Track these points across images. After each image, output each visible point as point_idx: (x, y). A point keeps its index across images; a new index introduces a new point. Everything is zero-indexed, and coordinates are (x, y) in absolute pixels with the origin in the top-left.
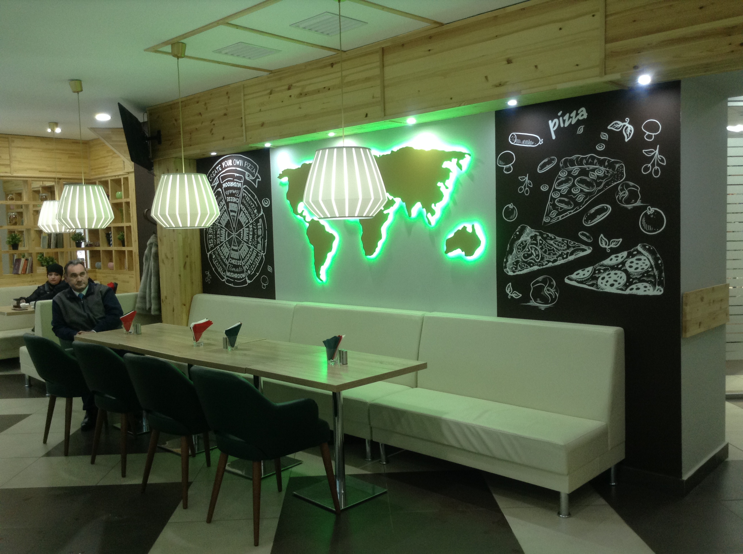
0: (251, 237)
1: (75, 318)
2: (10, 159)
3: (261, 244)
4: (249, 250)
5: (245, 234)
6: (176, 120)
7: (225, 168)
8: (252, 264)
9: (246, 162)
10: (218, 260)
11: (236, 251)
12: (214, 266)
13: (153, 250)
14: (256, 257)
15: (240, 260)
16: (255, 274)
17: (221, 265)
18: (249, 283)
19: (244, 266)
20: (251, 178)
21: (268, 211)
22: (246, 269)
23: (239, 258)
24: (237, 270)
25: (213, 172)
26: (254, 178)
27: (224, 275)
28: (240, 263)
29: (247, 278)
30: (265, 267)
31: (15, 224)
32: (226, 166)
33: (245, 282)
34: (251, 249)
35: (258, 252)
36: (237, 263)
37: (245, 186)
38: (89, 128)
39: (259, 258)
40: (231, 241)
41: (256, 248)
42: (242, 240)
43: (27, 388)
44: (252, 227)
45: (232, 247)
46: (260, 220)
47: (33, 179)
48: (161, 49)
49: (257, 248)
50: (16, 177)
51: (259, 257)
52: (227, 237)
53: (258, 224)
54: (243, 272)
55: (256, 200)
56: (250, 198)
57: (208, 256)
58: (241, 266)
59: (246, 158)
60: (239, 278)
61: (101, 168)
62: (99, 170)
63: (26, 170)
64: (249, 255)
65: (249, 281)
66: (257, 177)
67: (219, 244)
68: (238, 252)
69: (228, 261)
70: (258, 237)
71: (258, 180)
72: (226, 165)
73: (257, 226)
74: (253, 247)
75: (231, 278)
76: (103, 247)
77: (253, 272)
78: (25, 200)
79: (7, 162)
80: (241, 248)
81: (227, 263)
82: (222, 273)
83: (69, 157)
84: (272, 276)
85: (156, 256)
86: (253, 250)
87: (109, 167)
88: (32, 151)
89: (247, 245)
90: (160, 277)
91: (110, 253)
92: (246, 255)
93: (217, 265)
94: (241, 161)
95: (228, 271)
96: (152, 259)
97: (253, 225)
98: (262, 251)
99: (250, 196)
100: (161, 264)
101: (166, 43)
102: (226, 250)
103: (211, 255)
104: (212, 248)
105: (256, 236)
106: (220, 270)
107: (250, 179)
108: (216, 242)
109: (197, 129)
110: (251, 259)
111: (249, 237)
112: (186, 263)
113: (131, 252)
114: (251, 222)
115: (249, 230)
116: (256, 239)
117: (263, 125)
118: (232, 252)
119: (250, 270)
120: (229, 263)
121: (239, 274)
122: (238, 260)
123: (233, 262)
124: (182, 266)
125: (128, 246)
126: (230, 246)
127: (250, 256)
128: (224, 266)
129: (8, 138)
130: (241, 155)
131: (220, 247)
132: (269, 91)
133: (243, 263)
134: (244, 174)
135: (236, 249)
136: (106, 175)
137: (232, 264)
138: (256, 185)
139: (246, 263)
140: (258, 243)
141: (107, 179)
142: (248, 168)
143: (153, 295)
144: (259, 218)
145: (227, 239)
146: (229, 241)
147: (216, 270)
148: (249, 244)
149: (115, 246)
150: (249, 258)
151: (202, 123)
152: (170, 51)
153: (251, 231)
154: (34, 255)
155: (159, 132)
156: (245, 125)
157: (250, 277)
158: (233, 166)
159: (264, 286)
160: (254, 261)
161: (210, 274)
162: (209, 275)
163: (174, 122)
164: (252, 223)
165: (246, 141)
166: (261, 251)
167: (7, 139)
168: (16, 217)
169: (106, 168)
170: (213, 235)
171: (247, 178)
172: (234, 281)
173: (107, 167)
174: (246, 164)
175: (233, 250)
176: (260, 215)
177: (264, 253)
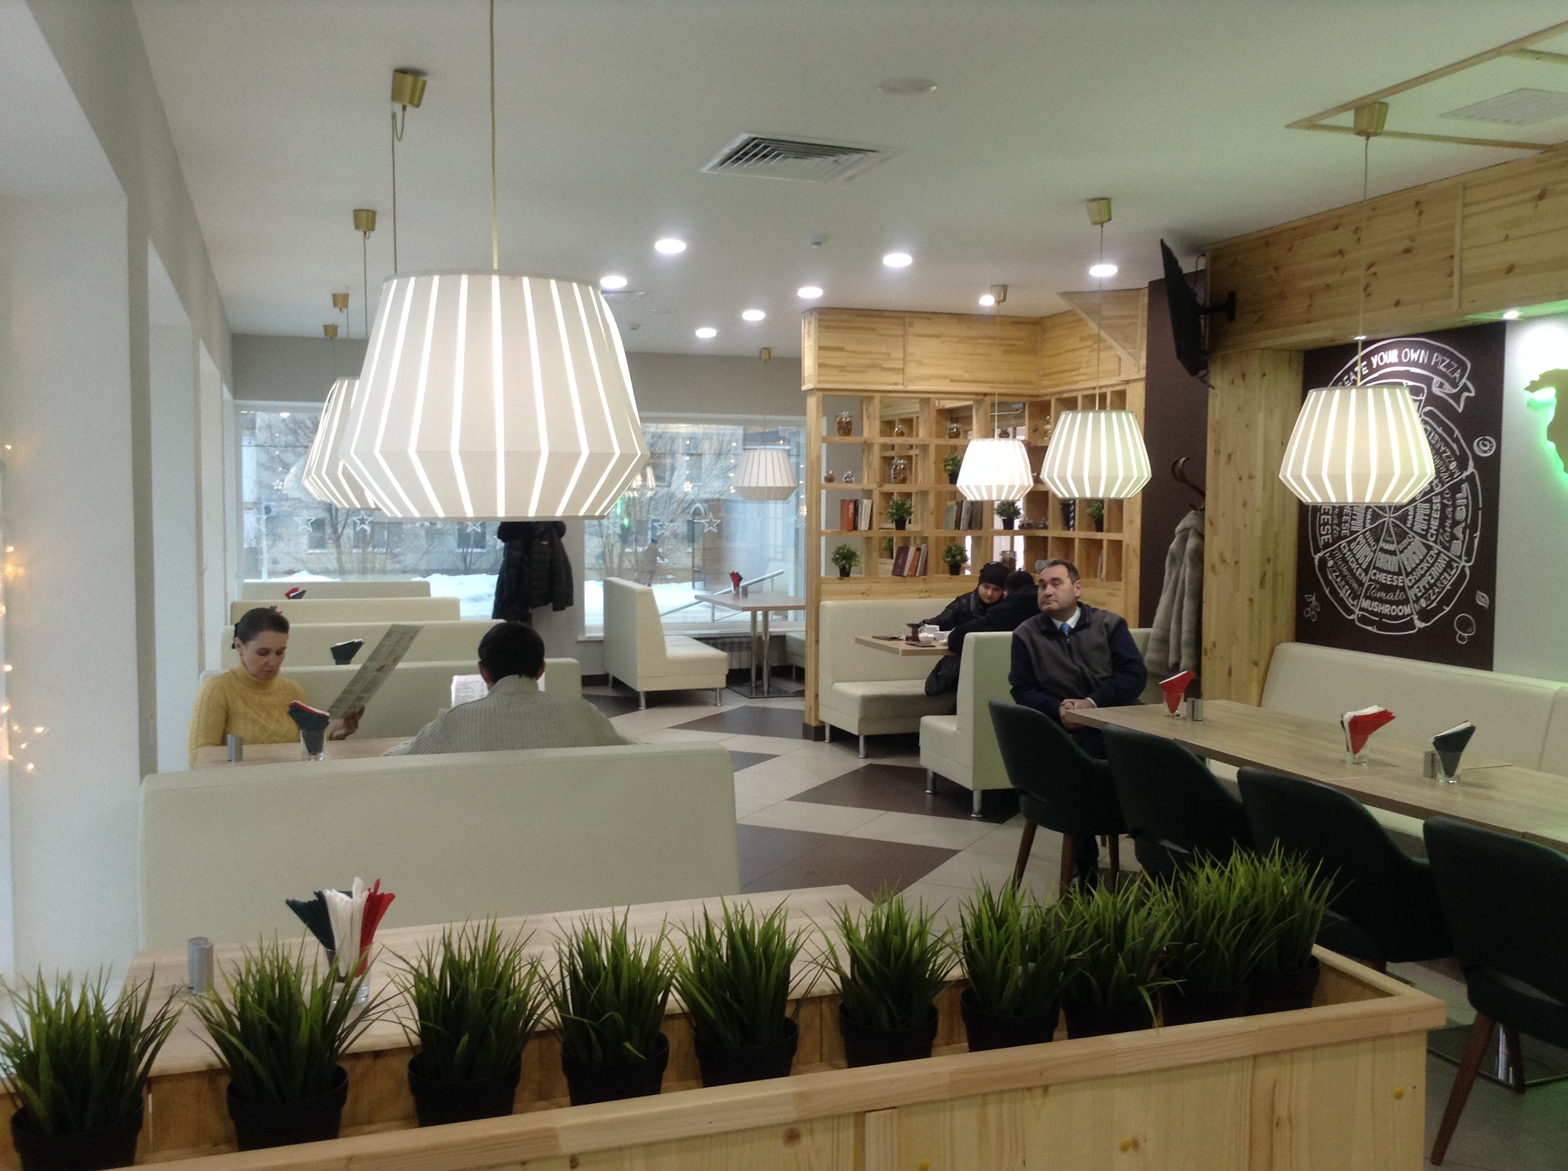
0: (1435, 524)
1: (1057, 673)
2: (904, 359)
3: (1463, 542)
4: (1427, 554)
5: (1420, 517)
6: (1276, 269)
7: (1379, 368)
8: (1431, 586)
9: (1436, 355)
10: (1341, 572)
11: (1393, 553)
12: (1329, 583)
13: (1191, 543)
14: (1445, 570)
15: (1399, 574)
16: (1439, 609)
17: (1347, 583)
18: (1419, 629)
19: (1410, 588)
20: (1446, 391)
21: (1490, 468)
22: (1416, 595)
23: (1397, 570)
24: (1390, 597)
25: (1346, 377)
26: (1455, 391)
27: (1353, 605)
28: (1398, 581)
29: (1415, 617)
30: (1470, 594)
31: (904, 481)
32: (1381, 364)
33: (1410, 625)
34: (1432, 552)
35: (1451, 560)
36: (1392, 581)
37: (1428, 408)
38: (1058, 293)
39: (1453, 573)
40: (1379, 532)
41: (1448, 549)
42: (1411, 529)
43: (929, 797)
44: (1439, 501)
45: (1382, 544)
46: (1465, 486)
47: (938, 396)
48: (1324, 122)
49: (1449, 551)
50: (913, 392)
51: (1454, 571)
52: (1368, 521)
53: (1458, 495)
54: (1406, 602)
55: (1456, 441)
56: (1440, 435)
57: (1316, 563)
58: (1403, 589)
59: (1437, 346)
60: (1394, 614)
61: (1066, 371)
62: (1060, 376)
63: (928, 378)
64: (1425, 565)
65: (1419, 624)
66: (1465, 388)
67: (1345, 537)
68: (1396, 555)
69: (1366, 575)
70: (1455, 523)
71: (1465, 394)
72: (1382, 361)
73: (1453, 499)
74: (1440, 548)
75: (1372, 613)
76: (1054, 531)
77: (1434, 604)
78: (921, 436)
79: (899, 365)
80: (1405, 548)
81: (1364, 579)
82: (1349, 602)
83: (1006, 352)
84: (1486, 619)
85: (1198, 557)
86: (1438, 554)
87: (1082, 371)
88: (942, 342)
89: (1423, 543)
90: (1204, 600)
91: (1068, 543)
92: (1418, 565)
93: (1336, 582)
94: (1423, 351)
95: (1366, 597)
96: (1187, 560)
97: (1443, 498)
98: (1464, 558)
99: (1440, 430)
100: (1208, 574)
101: (1343, 108)
102: (1363, 552)
103: (1323, 561)
104: (1327, 545)
105: (1448, 523)
106: (1344, 594)
107: (1446, 394)
108: (1340, 532)
109: (1328, 285)
110: (1430, 574)
111: (1429, 524)
112: (1265, 574)
113: (1117, 545)
114: (1438, 490)
115: (1431, 508)
116: (1448, 530)
117: (1510, 269)
118: (1380, 554)
119: (1425, 599)
120: (1371, 580)
121: (1394, 607)
122: (1394, 574)
123: (1382, 577)
124: (1257, 579)
125: (1109, 531)
126: (1377, 541)
127: (1429, 568)
128: (1355, 585)
129: (903, 318)
130: (1427, 338)
131: (1349, 543)
132: (1537, 192)
133: (1407, 581)
134: (1428, 381)
135: (1393, 549)
136: (1074, 387)
137: (1377, 582)
138: (1459, 405)
139: (1417, 582)
140: (1453, 537)
141: (1074, 394)
142: (1441, 367)
143: (1185, 636)
144: (1462, 481)
145: (1369, 527)
146: (1375, 532)
147: (1334, 593)
148: (1429, 541)
149: (1080, 529)
150: (1426, 572)
151: (1343, 273)
152: (1351, 124)
153: (1436, 510)
154: (931, 542)
155: (1232, 295)
156: (1461, 270)
157: (1424, 615)
158: (1400, 363)
159: (1462, 638)
160: (1438, 579)
161: (1316, 600)
162: (1314, 603)
163: (1271, 272)
164: (1441, 493)
165: (1460, 306)
166: (1460, 557)
167: (901, 321)
168: (904, 469)
169: (1077, 373)
170: (1332, 515)
171: (1436, 390)
172: (1380, 621)
173: (1079, 369)
174: (1437, 358)
175: (1382, 550)
176: (1465, 474)
177: (1467, 561)
